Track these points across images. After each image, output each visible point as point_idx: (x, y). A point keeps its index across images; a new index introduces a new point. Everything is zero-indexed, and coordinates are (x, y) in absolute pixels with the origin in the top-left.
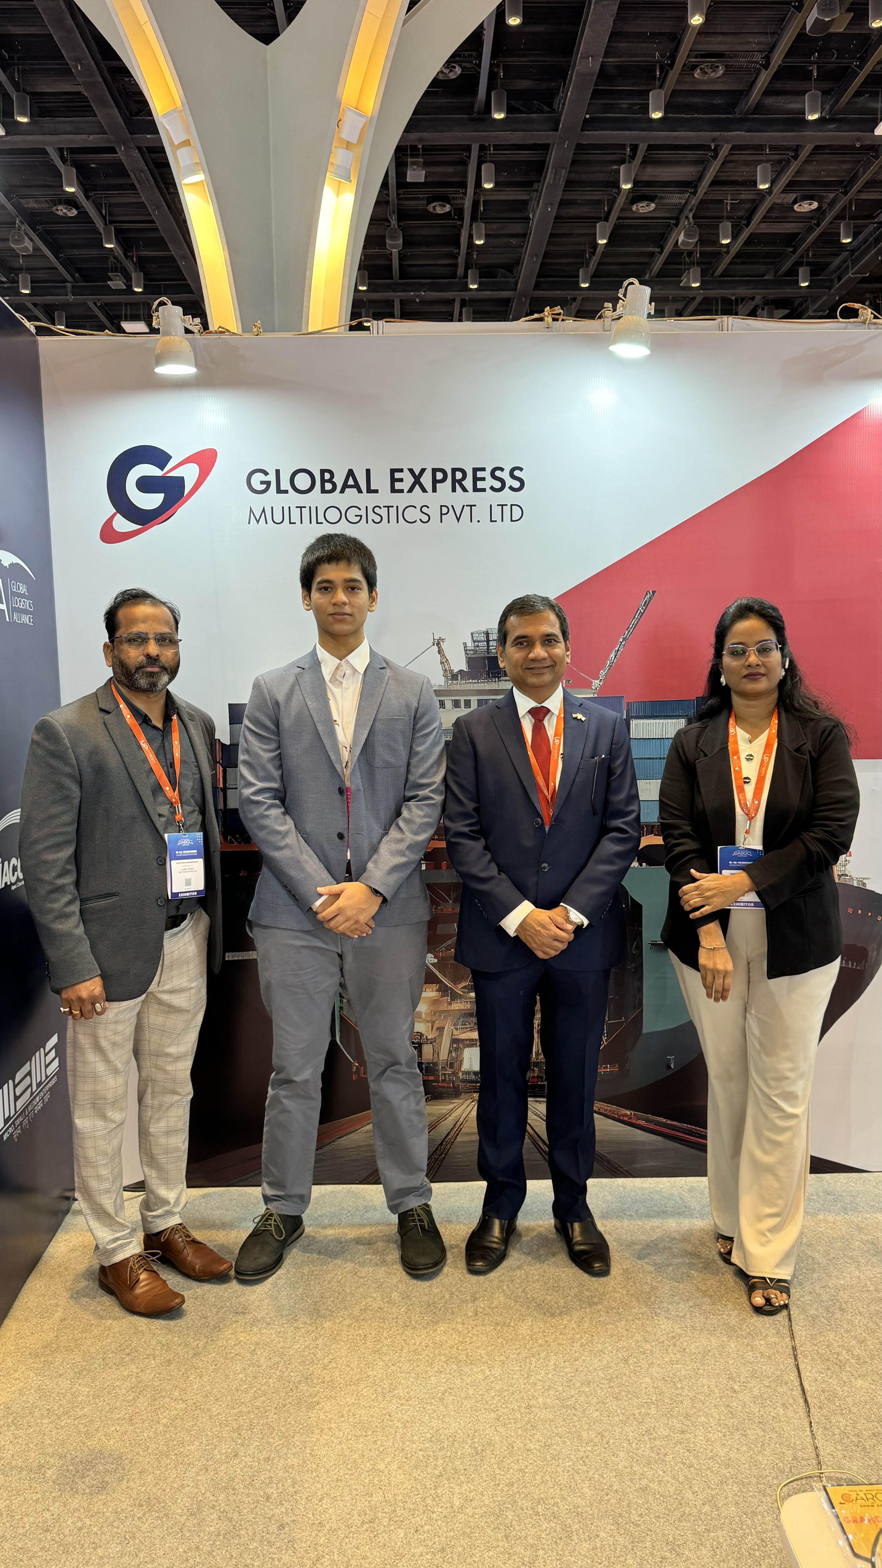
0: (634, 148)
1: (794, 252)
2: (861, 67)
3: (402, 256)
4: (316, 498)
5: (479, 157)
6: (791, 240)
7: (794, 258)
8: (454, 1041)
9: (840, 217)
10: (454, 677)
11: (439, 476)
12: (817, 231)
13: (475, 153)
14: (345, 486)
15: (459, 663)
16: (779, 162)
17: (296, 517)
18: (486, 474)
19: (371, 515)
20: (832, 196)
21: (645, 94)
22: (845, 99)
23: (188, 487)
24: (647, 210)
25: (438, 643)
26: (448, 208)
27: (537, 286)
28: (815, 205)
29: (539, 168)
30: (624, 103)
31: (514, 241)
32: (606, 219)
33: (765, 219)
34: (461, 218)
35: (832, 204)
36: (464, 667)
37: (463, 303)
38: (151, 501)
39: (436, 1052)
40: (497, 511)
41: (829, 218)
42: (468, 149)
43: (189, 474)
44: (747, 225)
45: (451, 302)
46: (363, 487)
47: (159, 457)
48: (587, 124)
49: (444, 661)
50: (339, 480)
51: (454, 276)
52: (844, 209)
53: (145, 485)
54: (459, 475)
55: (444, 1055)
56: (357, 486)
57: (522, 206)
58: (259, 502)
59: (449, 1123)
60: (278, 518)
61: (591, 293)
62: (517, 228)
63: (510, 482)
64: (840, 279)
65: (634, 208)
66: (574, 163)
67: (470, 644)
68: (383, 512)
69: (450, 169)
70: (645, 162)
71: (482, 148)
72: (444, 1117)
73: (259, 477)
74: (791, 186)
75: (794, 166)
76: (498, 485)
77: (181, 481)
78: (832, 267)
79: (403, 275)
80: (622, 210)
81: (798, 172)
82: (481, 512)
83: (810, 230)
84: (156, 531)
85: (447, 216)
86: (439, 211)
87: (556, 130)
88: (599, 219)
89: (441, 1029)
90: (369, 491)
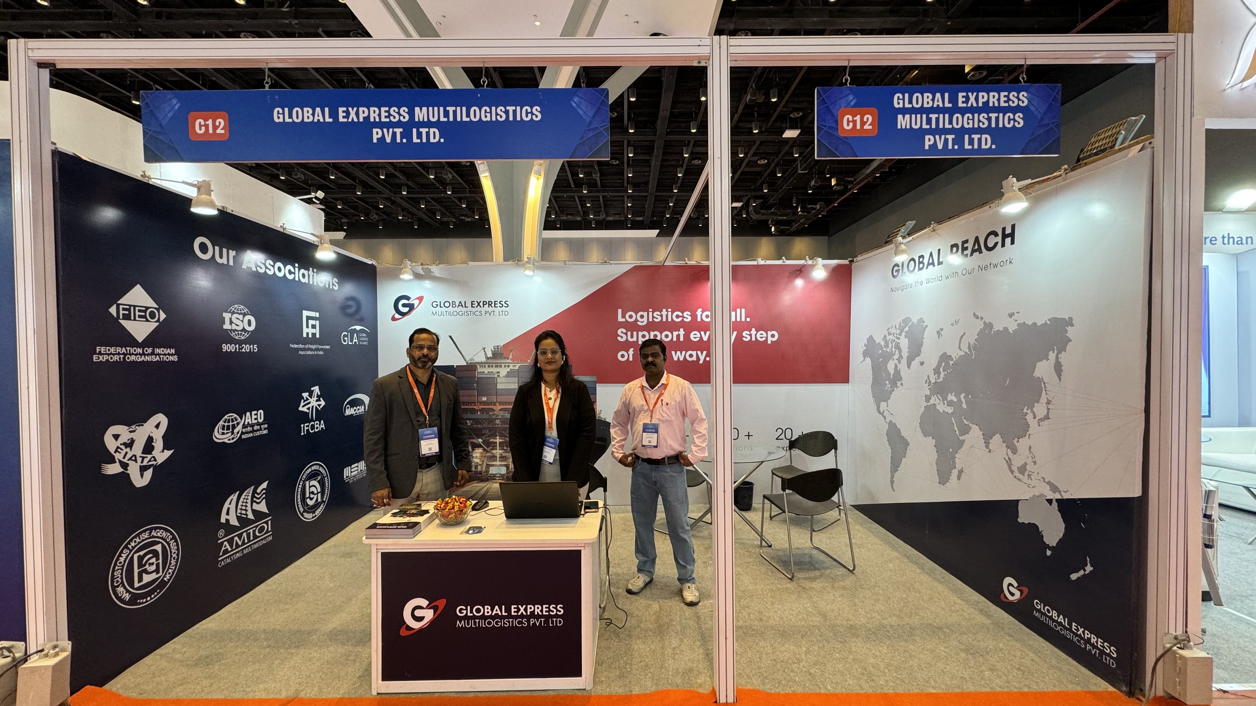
0: (689, 142)
1: (761, 178)
2: (774, 113)
3: (601, 180)
4: (451, 309)
5: (628, 144)
6: (760, 174)
7: (761, 181)
8: (487, 465)
9: (777, 165)
10: (488, 358)
11: (485, 303)
12: (770, 170)
13: (626, 143)
14: (459, 306)
15: (490, 355)
16: (749, 146)
17: (445, 314)
18: (498, 303)
19: (466, 314)
20: (773, 157)
21: (689, 122)
22: (770, 124)
23: (415, 306)
24: (698, 163)
25: (484, 349)
26: (618, 162)
27: (657, 191)
28: (766, 161)
29: (652, 148)
30: (683, 125)
31: (646, 174)
32: (682, 166)
33: (746, 166)
34: (623, 166)
35: (773, 161)
36: (491, 356)
37: (628, 197)
38: (405, 310)
39: (482, 468)
40: (501, 313)
41: (773, 165)
42: (623, 141)
43: (416, 303)
44: (740, 168)
45: (623, 197)
46: (464, 306)
47: (408, 298)
48: (668, 133)
49: (486, 354)
50: (457, 304)
51: (623, 187)
52: (778, 162)
53: (404, 305)
54: (490, 303)
55: (484, 469)
56: (462, 306)
57: (648, 161)
58: (434, 310)
59: (485, 489)
60: (440, 314)
61: (679, 194)
62: (646, 169)
63: (505, 305)
64: (781, 188)
65: (693, 162)
66: (665, 146)
67: (493, 350)
68: (469, 313)
69: (617, 148)
70: (694, 145)
71: (628, 141)
72: (483, 488)
73: (435, 303)
74: (755, 154)
75: (754, 148)
76: (501, 306)
77: (413, 304)
78: (778, 184)
79: (602, 186)
80: (688, 162)
81: (757, 149)
82: (496, 313)
83: (766, 170)
84: (406, 318)
85: (617, 165)
86: (614, 163)
87: (656, 135)
88: (679, 166)
89: (483, 461)
90: (465, 307)
